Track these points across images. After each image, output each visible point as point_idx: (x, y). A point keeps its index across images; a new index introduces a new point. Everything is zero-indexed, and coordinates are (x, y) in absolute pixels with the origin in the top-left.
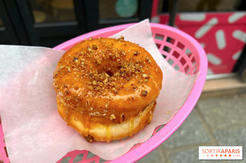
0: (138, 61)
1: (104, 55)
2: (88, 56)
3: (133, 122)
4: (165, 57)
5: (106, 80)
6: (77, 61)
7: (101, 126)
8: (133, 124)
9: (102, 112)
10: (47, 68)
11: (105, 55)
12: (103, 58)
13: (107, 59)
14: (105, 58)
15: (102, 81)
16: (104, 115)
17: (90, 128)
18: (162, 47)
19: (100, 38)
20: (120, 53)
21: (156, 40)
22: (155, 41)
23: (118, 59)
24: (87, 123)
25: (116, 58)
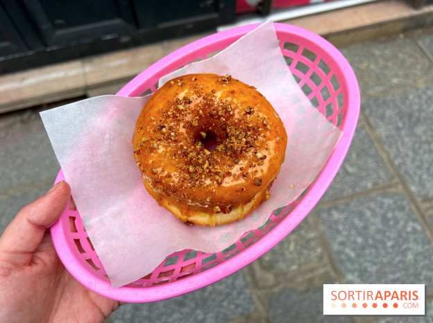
0: (251, 125)
1: (201, 111)
2: (179, 118)
3: (243, 208)
4: (298, 81)
5: (206, 165)
6: (164, 130)
7: (203, 214)
8: (243, 210)
9: (203, 204)
10: (119, 122)
11: (203, 110)
12: (200, 116)
13: (206, 116)
14: (203, 116)
15: (201, 165)
16: (206, 206)
17: (189, 216)
18: (294, 64)
19: (193, 79)
20: (225, 109)
21: (286, 50)
22: (283, 52)
23: (222, 118)
24: (185, 211)
25: (220, 117)
